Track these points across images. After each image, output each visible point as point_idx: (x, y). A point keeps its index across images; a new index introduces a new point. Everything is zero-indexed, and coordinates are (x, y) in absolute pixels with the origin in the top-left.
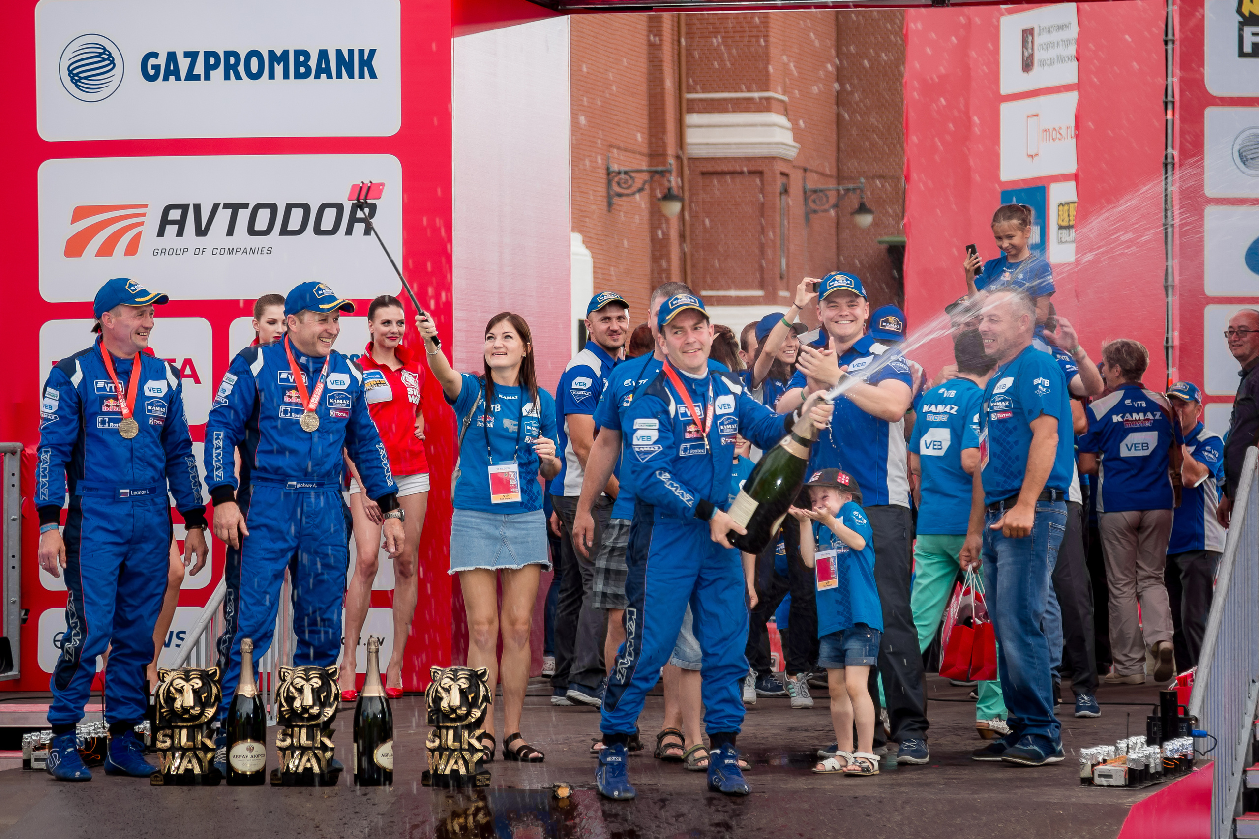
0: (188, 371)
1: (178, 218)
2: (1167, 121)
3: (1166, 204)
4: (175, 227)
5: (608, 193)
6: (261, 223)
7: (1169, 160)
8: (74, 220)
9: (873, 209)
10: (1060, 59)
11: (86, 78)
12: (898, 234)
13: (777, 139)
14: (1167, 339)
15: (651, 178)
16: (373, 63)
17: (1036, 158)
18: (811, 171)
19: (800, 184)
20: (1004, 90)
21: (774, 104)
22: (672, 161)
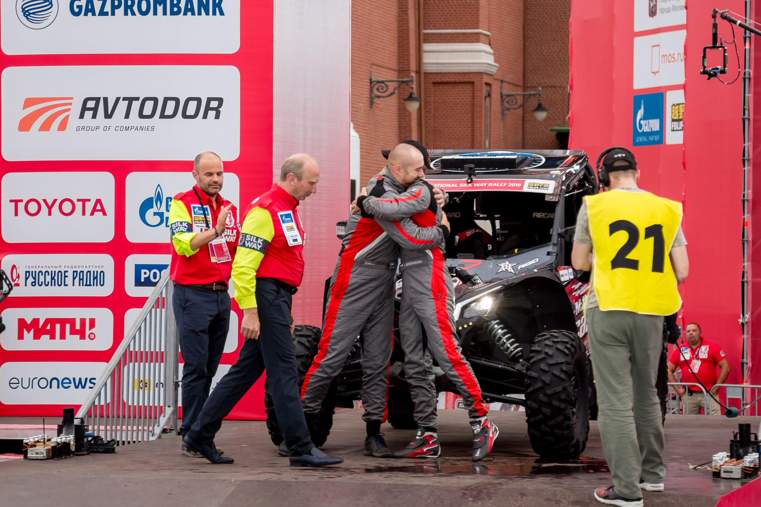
0: (99, 207)
1: (93, 106)
2: (745, 49)
3: (744, 105)
4: (91, 113)
5: (371, 95)
6: (147, 110)
7: (747, 76)
8: (25, 107)
9: (547, 108)
10: (674, 8)
11: (33, 13)
12: (564, 125)
13: (484, 61)
14: (744, 194)
15: (399, 86)
16: (222, 5)
17: (657, 74)
18: (506, 82)
19: (499, 91)
20: (637, 29)
21: (482, 38)
22: (413, 74)
